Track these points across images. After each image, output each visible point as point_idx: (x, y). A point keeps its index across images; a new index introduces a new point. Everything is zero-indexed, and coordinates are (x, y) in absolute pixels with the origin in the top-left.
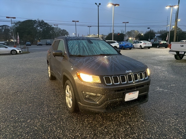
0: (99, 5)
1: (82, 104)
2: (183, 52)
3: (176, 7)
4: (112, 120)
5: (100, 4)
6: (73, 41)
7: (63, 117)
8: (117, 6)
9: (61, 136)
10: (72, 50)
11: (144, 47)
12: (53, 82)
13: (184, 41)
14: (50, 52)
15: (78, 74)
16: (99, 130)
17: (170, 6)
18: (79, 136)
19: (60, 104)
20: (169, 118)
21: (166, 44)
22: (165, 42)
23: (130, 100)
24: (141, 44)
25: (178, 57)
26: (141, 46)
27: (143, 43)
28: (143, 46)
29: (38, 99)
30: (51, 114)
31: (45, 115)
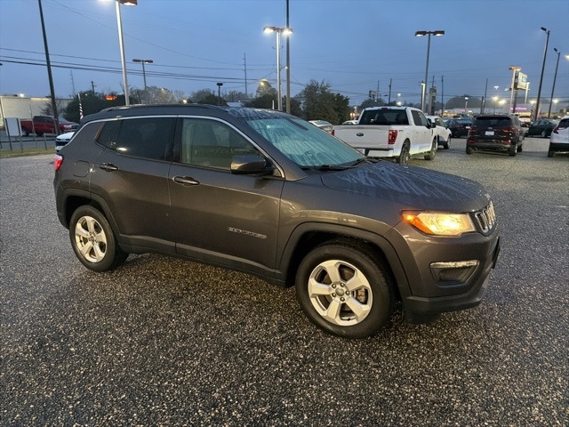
6: (258, 122)
7: (351, 355)
8: (128, 4)
9: (432, 396)
15: (410, 217)
16: (468, 350)
17: (274, 29)
18: (460, 378)
29: (183, 339)
30: (310, 362)
31: (300, 371)
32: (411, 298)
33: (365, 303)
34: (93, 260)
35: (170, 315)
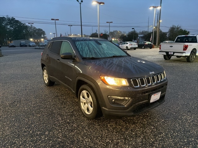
0: (81, 3)
1: (107, 109)
2: (173, 53)
3: (159, 8)
4: (134, 123)
5: (82, 1)
6: (80, 42)
7: (83, 124)
8: (102, 4)
9: (92, 145)
10: (82, 52)
11: (131, 48)
12: (52, 89)
13: (167, 41)
14: (48, 55)
15: (102, 78)
16: (127, 133)
17: (154, 7)
18: (110, 142)
19: (72, 112)
20: (185, 116)
21: (150, 44)
22: (150, 43)
23: (154, 101)
24: (128, 45)
25: (167, 57)
26: (127, 47)
27: (129, 44)
28: (129, 47)
29: (44, 108)
30: (69, 123)
31: (62, 125)
32: (103, 108)
33: (92, 107)
34: (46, 82)
35: (49, 101)
